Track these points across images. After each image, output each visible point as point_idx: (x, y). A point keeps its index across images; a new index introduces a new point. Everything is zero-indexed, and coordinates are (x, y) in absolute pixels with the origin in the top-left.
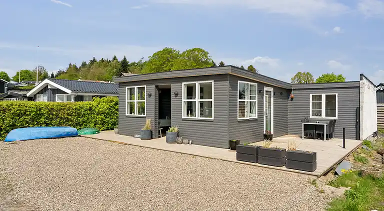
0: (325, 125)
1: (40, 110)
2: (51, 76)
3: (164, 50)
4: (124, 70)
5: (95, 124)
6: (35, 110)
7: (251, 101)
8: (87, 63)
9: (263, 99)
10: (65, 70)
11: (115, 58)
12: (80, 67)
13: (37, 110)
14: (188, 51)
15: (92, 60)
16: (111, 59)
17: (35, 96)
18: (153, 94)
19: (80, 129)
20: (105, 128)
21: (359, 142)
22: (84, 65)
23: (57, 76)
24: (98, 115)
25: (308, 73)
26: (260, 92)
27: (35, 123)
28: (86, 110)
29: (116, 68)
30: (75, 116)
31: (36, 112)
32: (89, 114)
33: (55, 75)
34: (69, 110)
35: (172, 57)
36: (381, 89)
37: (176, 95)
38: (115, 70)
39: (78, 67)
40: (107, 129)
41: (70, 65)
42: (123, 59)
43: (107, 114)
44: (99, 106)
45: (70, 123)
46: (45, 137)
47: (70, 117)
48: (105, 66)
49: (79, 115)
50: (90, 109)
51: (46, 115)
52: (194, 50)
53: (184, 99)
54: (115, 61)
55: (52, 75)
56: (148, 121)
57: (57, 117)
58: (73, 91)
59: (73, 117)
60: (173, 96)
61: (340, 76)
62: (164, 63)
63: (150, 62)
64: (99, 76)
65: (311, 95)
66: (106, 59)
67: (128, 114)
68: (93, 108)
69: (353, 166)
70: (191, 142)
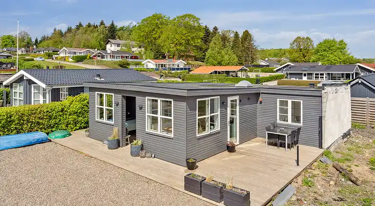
0: (286, 136)
1: (11, 117)
2: (34, 41)
3: (153, 16)
4: (112, 35)
5: (67, 125)
6: (5, 117)
7: (212, 115)
8: (73, 28)
9: (227, 110)
10: (50, 35)
11: (102, 23)
12: (65, 33)
13: (8, 118)
14: (178, 17)
15: (78, 25)
16: (98, 24)
17: (11, 84)
18: (120, 103)
19: (52, 131)
20: (78, 128)
21: (321, 151)
22: (69, 30)
23: (41, 42)
24: (70, 115)
25: (307, 38)
26: (223, 104)
27: (6, 130)
28: (58, 112)
29: (103, 34)
30: (47, 119)
31: (6, 119)
32: (60, 116)
33: (39, 41)
34: (40, 113)
35: (162, 24)
36: (360, 82)
37: (141, 108)
38: (102, 36)
39: (64, 32)
40: (80, 128)
41: (55, 30)
42: (111, 23)
43: (80, 113)
44: (72, 106)
45: (42, 126)
46: (15, 146)
47: (41, 121)
48: (92, 32)
49: (50, 118)
50: (62, 110)
51: (17, 122)
52: (185, 16)
53: (148, 114)
54: (102, 26)
55: (36, 40)
56: (116, 129)
57: (28, 121)
58: (48, 85)
59: (44, 120)
60: (137, 109)
61: (342, 41)
62: (154, 30)
63: (139, 28)
64: (85, 44)
65: (278, 100)
66: (92, 24)
67: (98, 119)
68: (65, 109)
69: (295, 193)
70: (153, 156)
